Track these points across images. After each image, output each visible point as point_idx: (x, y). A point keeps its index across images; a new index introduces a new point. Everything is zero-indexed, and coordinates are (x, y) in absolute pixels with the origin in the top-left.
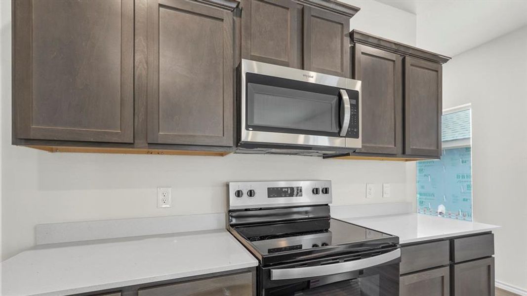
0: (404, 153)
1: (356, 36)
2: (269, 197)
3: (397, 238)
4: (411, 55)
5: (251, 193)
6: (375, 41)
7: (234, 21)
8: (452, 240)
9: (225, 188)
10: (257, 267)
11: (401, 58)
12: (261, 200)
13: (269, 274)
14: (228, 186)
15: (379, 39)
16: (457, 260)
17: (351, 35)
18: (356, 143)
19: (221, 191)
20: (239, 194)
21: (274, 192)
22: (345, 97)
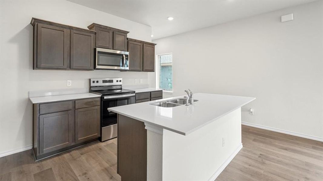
0: (143, 70)
1: (128, 39)
2: (103, 83)
3: (135, 91)
4: (145, 43)
5: (97, 82)
6: (134, 40)
7: (94, 36)
8: (151, 92)
9: (89, 81)
10: (101, 97)
11: (142, 44)
12: (101, 84)
13: (104, 98)
14: (90, 80)
15: (135, 40)
16: (152, 97)
17: (127, 38)
18: (128, 68)
19: (88, 81)
20: (94, 82)
21: (104, 81)
22: (124, 56)
